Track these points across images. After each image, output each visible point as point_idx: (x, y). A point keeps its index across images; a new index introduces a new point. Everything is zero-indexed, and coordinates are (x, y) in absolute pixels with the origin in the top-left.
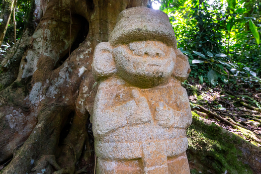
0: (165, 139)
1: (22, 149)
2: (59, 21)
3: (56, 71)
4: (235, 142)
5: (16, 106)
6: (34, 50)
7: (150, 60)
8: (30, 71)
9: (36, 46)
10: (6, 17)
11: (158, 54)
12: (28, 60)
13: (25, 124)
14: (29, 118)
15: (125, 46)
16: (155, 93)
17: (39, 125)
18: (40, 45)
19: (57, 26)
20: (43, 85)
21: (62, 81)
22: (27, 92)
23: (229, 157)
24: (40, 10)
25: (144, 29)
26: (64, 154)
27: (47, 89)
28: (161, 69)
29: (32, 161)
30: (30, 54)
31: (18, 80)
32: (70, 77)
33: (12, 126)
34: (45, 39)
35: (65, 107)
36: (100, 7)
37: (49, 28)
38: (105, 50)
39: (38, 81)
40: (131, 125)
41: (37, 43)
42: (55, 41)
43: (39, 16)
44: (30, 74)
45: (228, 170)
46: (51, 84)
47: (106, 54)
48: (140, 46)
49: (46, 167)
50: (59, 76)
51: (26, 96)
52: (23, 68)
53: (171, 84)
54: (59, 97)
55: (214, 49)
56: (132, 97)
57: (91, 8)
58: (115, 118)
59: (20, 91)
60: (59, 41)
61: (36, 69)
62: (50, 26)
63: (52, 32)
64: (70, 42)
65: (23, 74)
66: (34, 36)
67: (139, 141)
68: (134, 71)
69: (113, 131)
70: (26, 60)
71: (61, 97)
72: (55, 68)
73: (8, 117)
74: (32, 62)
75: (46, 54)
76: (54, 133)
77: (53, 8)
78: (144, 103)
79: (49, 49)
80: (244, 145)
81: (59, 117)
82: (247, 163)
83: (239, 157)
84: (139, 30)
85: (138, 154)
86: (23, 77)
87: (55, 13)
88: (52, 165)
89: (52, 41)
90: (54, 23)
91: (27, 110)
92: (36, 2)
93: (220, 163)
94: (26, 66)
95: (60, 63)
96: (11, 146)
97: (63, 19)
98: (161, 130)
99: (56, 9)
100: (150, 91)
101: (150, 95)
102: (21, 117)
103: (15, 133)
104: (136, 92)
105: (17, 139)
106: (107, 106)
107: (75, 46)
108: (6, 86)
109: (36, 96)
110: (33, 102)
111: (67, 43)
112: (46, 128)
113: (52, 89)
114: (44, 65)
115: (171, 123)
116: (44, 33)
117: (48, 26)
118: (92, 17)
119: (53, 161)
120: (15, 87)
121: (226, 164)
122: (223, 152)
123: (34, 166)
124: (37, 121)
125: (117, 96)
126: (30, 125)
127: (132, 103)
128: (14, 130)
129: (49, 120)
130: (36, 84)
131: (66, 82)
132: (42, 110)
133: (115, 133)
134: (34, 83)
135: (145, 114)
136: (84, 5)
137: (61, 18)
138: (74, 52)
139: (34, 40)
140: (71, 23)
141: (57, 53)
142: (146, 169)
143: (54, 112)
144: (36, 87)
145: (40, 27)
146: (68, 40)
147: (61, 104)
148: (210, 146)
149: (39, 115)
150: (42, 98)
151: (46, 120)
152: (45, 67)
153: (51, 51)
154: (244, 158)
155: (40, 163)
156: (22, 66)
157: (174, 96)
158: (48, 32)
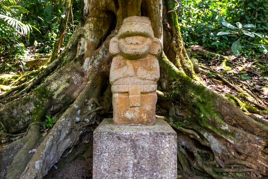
0: (141, 85)
1: (81, 93)
2: (98, 17)
3: (97, 50)
4: (212, 97)
5: (77, 72)
6: (85, 38)
7: (133, 47)
8: (83, 50)
9: (86, 35)
10: (67, 13)
11: (137, 43)
12: (82, 44)
13: (82, 82)
14: (84, 79)
15: (123, 39)
16: (138, 63)
17: (89, 82)
18: (88, 34)
19: (97, 21)
20: (90, 59)
21: (101, 56)
22: (82, 64)
23: (207, 106)
24: (87, 7)
25: (130, 31)
26: (104, 101)
27: (93, 62)
28: (137, 51)
29: (86, 100)
30: (82, 40)
31: (77, 56)
32: (106, 54)
33: (75, 83)
34: (90, 30)
35: (103, 73)
36: (122, 6)
37: (92, 23)
38: (115, 42)
39: (87, 57)
40: (124, 77)
41: (86, 33)
42: (97, 31)
43: (87, 11)
44: (83, 53)
45: (204, 114)
46: (95, 59)
47: (115, 43)
48: (129, 39)
49: (93, 104)
50: (99, 53)
51: (81, 66)
52: (79, 49)
53: (148, 58)
54: (100, 66)
55: (258, 16)
56: (126, 64)
57: (117, 7)
58: (118, 74)
59: (78, 63)
60: (99, 31)
61: (86, 49)
62: (93, 22)
63: (94, 25)
64: (106, 30)
65: (79, 53)
66: (84, 28)
67: (128, 85)
68: (125, 52)
69: (117, 80)
70: (80, 44)
71: (101, 66)
72: (97, 48)
73: (73, 78)
74: (84, 45)
75: (92, 40)
76: (98, 87)
77: (94, 9)
78: (131, 67)
79: (93, 37)
80: (218, 99)
81: (100, 78)
82: (218, 110)
83: (213, 106)
84: (128, 32)
85: (127, 90)
86: (79, 54)
87: (95, 12)
88: (96, 104)
89: (94, 31)
90: (95, 19)
91: (82, 74)
92: (84, 2)
93: (199, 109)
94: (81, 48)
95: (100, 44)
96: (75, 94)
97: (101, 16)
98: (139, 80)
99: (96, 9)
100: (135, 62)
101: (135, 63)
102: (79, 78)
103: (77, 87)
104: (128, 62)
105: (78, 91)
106: (115, 69)
107: (109, 33)
108: (71, 60)
109: (87, 66)
110: (85, 70)
111: (104, 31)
112: (92, 84)
113: (95, 62)
114: (90, 47)
115: (144, 77)
116: (89, 26)
117: (91, 22)
118: (118, 13)
119: (97, 102)
120: (76, 60)
121: (203, 110)
122: (203, 103)
123: (87, 102)
124: (88, 80)
125: (120, 64)
126: (84, 83)
127: (125, 67)
128: (77, 85)
129: (94, 80)
130: (86, 59)
131: (103, 57)
132: (91, 74)
133: (118, 81)
134: (85, 58)
135: (131, 72)
136: (113, 5)
137: (99, 15)
138: (108, 37)
139: (84, 31)
140: (106, 17)
141: (98, 38)
142: (130, 96)
143: (97, 75)
144: (87, 60)
145: (87, 22)
146: (105, 29)
147: (101, 71)
148: (195, 98)
149: (89, 77)
150: (90, 67)
151: (93, 80)
152: (91, 48)
153: (94, 37)
154: (217, 107)
155: (90, 101)
156: (78, 48)
157: (149, 64)
158: (92, 25)
